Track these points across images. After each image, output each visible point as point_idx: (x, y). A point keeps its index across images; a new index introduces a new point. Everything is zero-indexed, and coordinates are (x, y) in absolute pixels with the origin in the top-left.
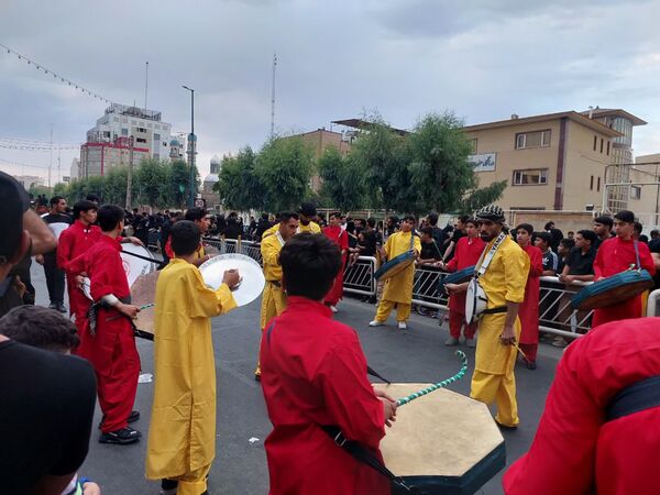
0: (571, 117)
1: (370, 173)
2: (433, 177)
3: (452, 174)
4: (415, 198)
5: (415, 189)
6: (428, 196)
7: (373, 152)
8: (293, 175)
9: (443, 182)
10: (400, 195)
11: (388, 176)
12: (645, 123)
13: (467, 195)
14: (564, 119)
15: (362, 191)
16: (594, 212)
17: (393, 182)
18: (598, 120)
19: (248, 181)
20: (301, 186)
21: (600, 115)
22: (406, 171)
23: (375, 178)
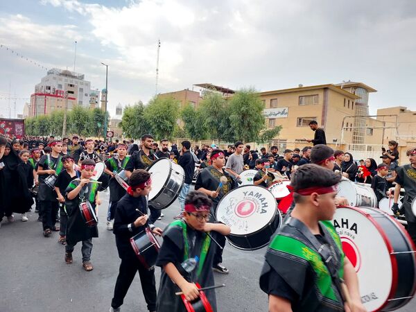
0: (329, 87)
1: (209, 120)
2: (243, 123)
3: (252, 122)
4: (233, 134)
5: (234, 129)
6: (240, 133)
7: (211, 108)
8: (167, 119)
9: (249, 126)
10: (226, 132)
11: (219, 122)
12: (376, 91)
13: (261, 133)
14: (325, 88)
15: (206, 129)
16: (337, 143)
17: (222, 125)
18: (346, 90)
19: (140, 121)
20: (171, 126)
21: (347, 87)
22: (228, 119)
23: (212, 122)
